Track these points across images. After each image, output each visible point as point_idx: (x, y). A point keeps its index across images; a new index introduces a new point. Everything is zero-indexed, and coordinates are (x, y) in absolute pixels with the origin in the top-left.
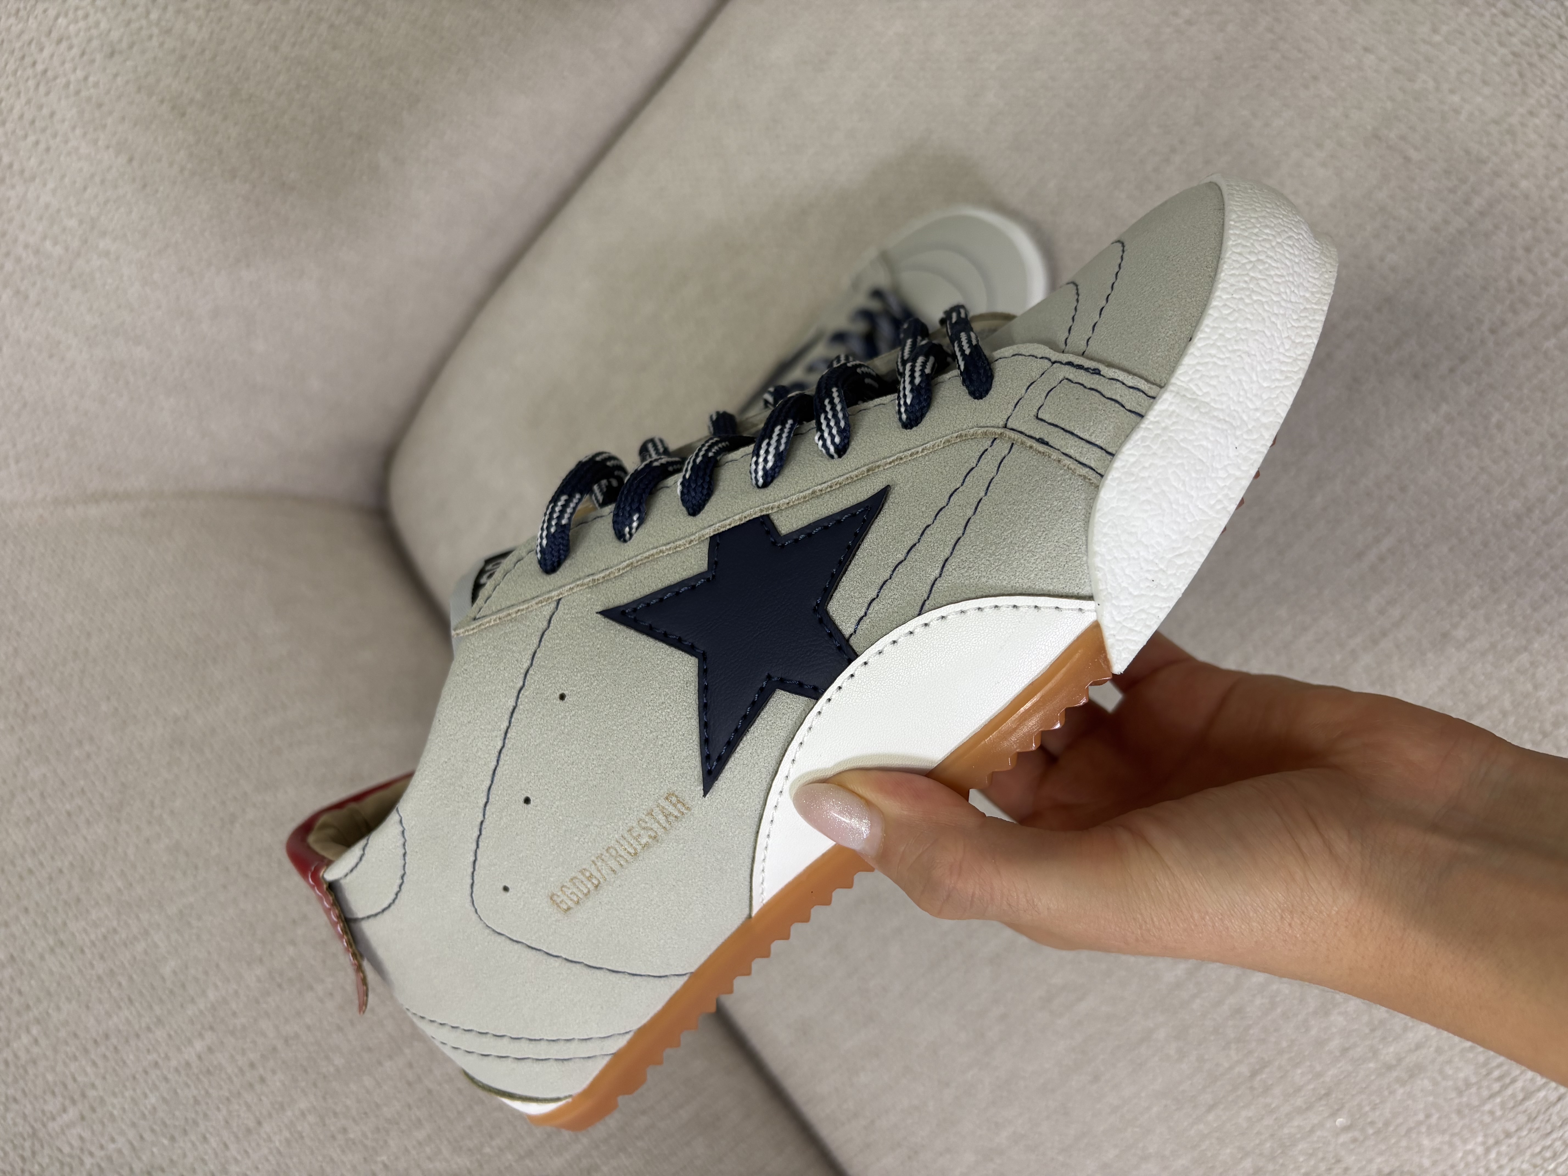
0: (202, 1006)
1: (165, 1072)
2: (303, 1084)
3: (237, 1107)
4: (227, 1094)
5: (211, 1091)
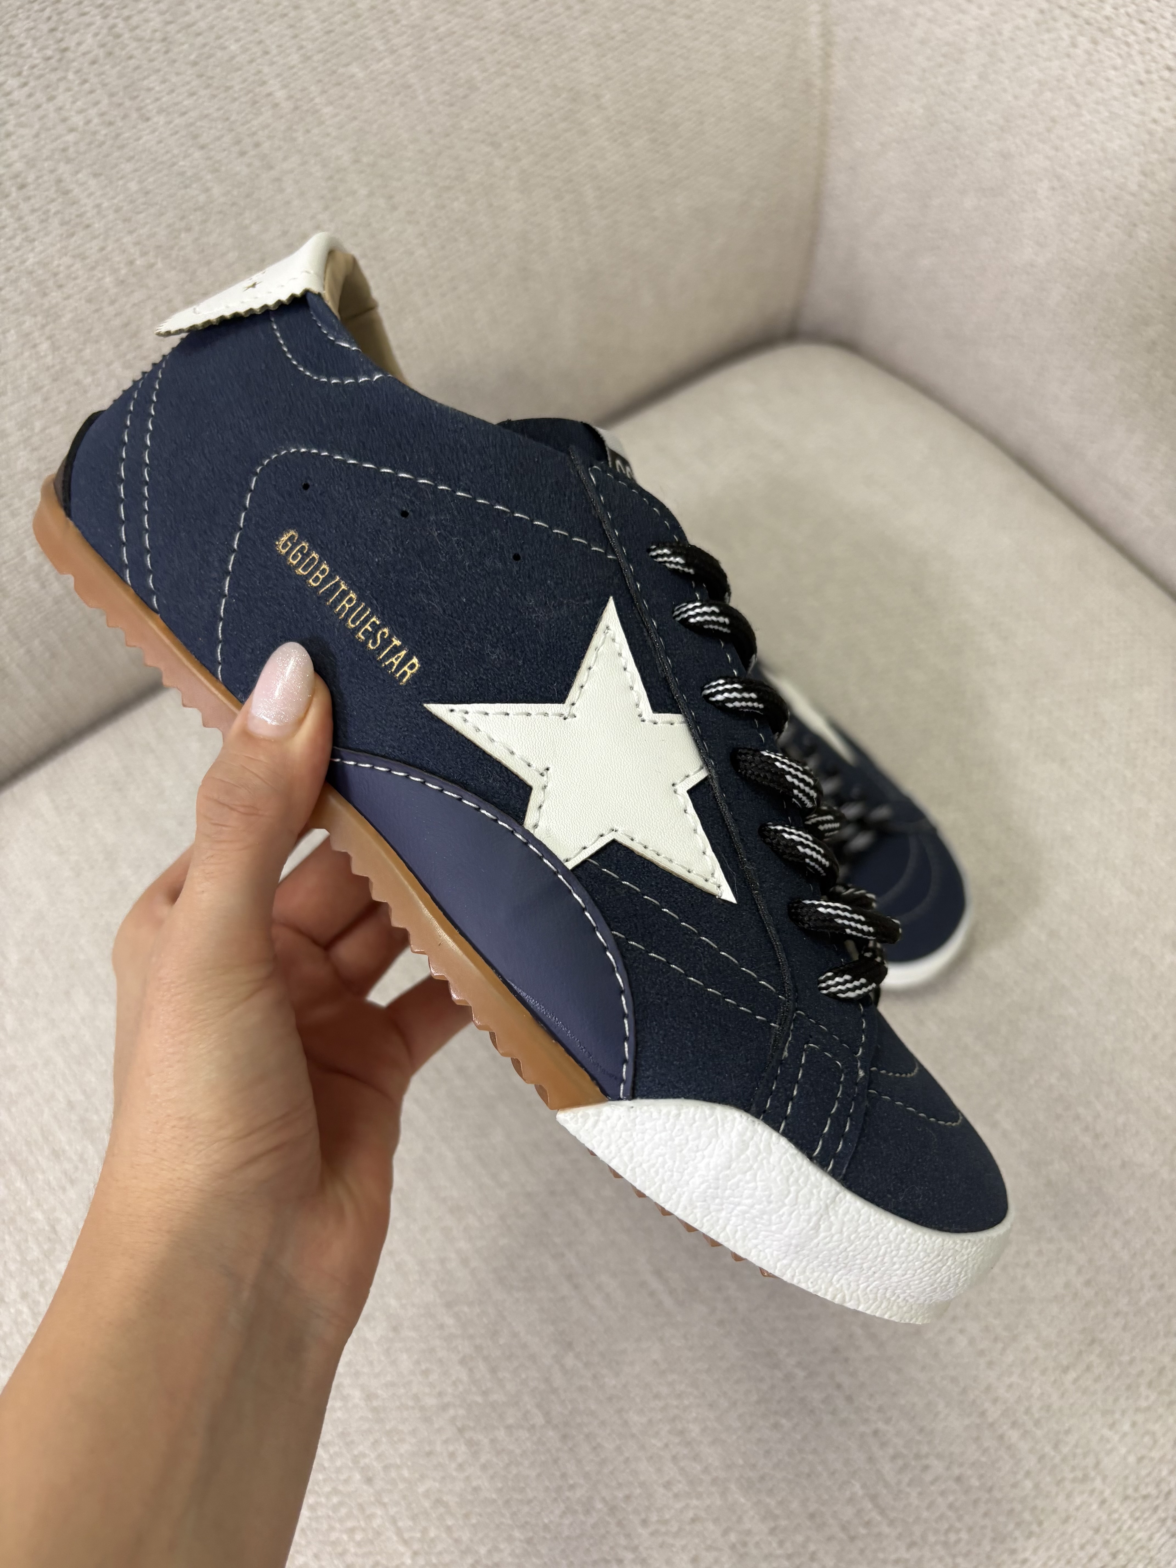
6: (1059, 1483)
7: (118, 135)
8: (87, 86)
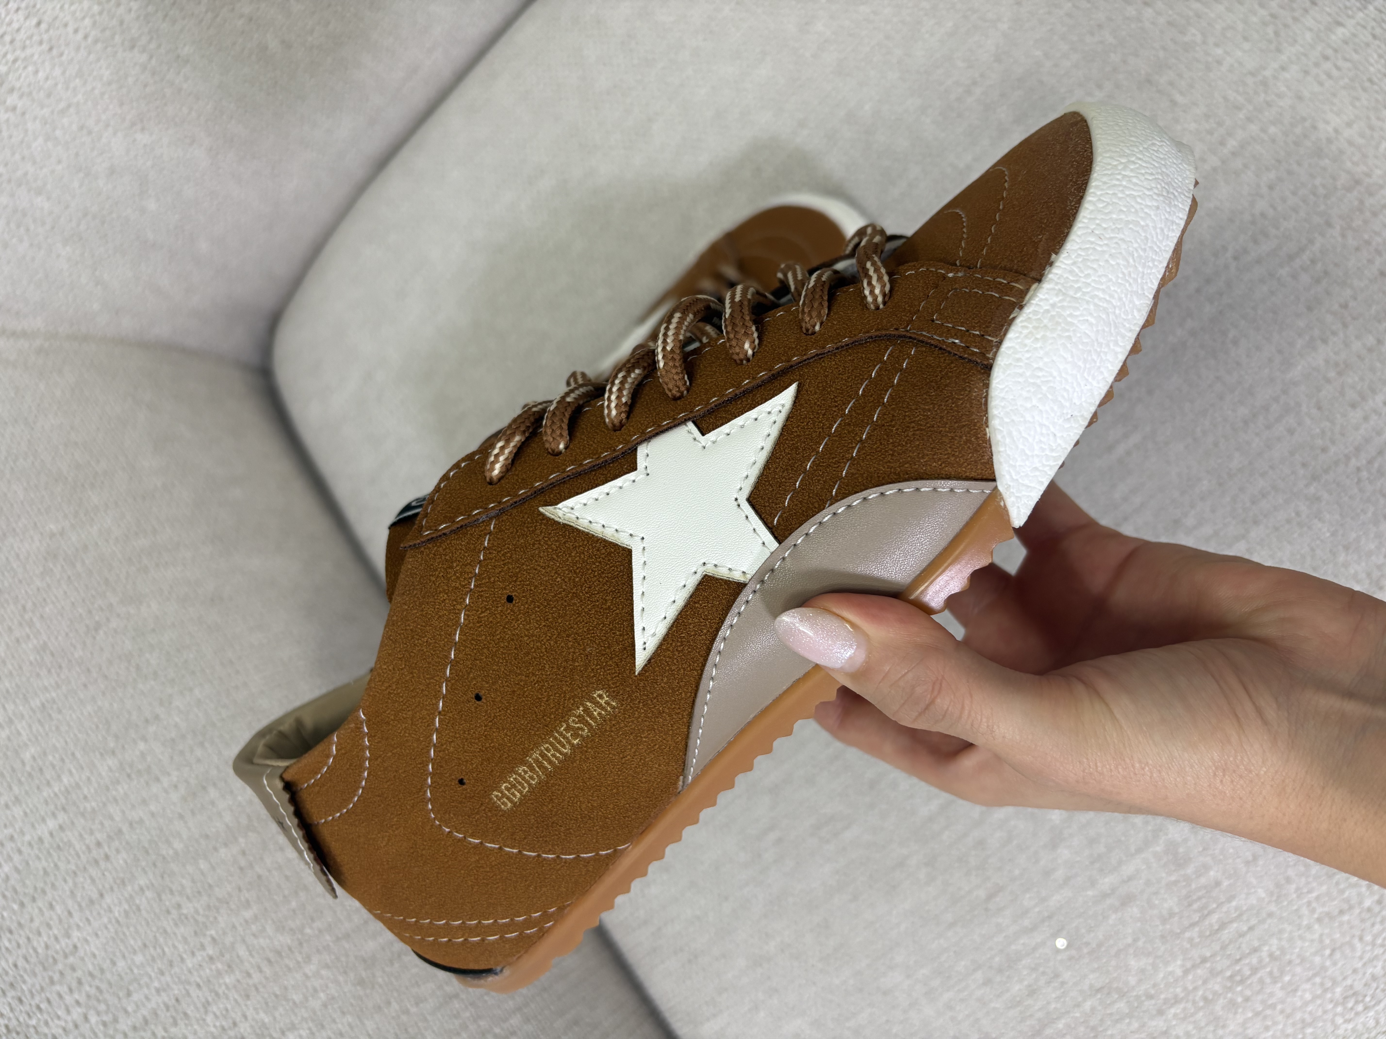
0: (56, 789)
1: (19, 845)
2: (144, 864)
3: (82, 879)
4: (74, 868)
5: (59, 864)
6: (1269, 104)
7: (91, 974)
8: (43, 1006)
